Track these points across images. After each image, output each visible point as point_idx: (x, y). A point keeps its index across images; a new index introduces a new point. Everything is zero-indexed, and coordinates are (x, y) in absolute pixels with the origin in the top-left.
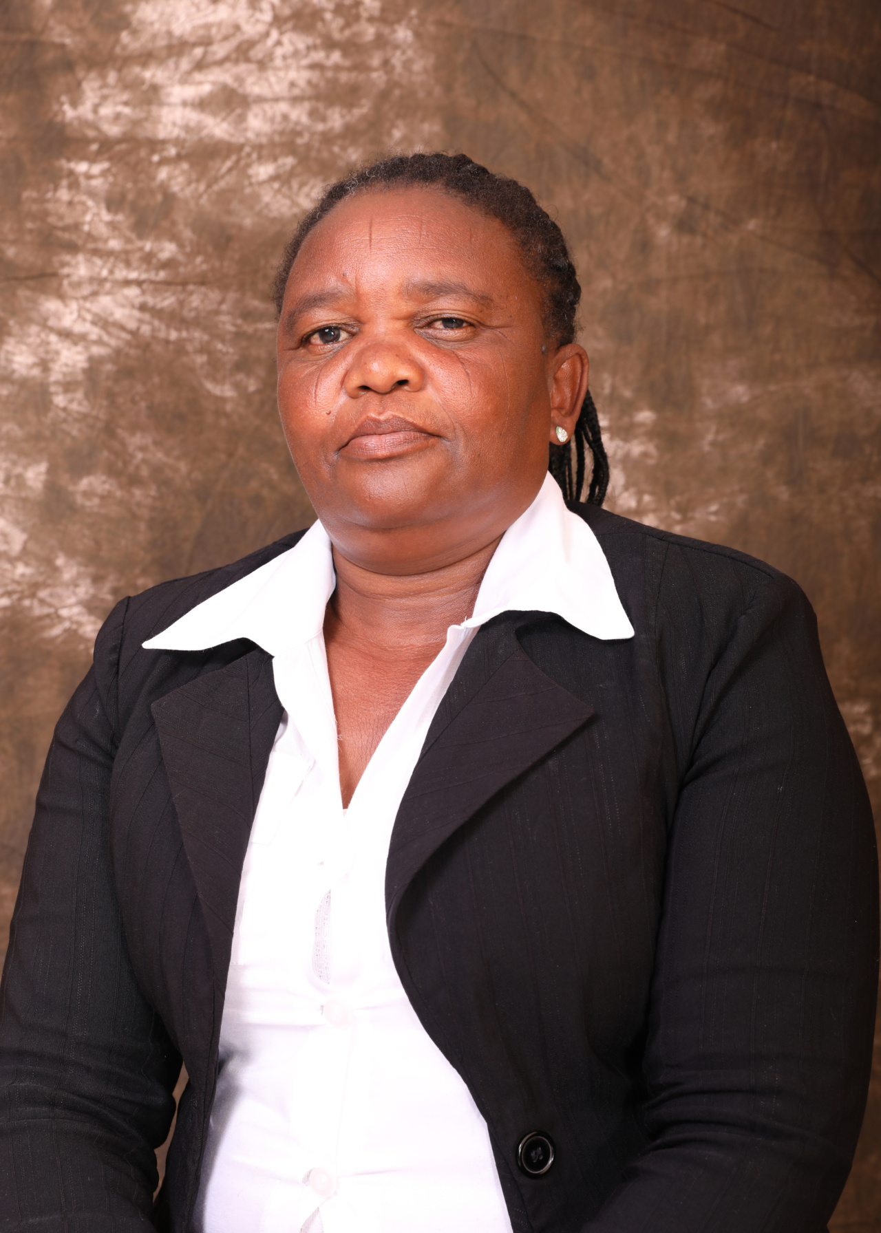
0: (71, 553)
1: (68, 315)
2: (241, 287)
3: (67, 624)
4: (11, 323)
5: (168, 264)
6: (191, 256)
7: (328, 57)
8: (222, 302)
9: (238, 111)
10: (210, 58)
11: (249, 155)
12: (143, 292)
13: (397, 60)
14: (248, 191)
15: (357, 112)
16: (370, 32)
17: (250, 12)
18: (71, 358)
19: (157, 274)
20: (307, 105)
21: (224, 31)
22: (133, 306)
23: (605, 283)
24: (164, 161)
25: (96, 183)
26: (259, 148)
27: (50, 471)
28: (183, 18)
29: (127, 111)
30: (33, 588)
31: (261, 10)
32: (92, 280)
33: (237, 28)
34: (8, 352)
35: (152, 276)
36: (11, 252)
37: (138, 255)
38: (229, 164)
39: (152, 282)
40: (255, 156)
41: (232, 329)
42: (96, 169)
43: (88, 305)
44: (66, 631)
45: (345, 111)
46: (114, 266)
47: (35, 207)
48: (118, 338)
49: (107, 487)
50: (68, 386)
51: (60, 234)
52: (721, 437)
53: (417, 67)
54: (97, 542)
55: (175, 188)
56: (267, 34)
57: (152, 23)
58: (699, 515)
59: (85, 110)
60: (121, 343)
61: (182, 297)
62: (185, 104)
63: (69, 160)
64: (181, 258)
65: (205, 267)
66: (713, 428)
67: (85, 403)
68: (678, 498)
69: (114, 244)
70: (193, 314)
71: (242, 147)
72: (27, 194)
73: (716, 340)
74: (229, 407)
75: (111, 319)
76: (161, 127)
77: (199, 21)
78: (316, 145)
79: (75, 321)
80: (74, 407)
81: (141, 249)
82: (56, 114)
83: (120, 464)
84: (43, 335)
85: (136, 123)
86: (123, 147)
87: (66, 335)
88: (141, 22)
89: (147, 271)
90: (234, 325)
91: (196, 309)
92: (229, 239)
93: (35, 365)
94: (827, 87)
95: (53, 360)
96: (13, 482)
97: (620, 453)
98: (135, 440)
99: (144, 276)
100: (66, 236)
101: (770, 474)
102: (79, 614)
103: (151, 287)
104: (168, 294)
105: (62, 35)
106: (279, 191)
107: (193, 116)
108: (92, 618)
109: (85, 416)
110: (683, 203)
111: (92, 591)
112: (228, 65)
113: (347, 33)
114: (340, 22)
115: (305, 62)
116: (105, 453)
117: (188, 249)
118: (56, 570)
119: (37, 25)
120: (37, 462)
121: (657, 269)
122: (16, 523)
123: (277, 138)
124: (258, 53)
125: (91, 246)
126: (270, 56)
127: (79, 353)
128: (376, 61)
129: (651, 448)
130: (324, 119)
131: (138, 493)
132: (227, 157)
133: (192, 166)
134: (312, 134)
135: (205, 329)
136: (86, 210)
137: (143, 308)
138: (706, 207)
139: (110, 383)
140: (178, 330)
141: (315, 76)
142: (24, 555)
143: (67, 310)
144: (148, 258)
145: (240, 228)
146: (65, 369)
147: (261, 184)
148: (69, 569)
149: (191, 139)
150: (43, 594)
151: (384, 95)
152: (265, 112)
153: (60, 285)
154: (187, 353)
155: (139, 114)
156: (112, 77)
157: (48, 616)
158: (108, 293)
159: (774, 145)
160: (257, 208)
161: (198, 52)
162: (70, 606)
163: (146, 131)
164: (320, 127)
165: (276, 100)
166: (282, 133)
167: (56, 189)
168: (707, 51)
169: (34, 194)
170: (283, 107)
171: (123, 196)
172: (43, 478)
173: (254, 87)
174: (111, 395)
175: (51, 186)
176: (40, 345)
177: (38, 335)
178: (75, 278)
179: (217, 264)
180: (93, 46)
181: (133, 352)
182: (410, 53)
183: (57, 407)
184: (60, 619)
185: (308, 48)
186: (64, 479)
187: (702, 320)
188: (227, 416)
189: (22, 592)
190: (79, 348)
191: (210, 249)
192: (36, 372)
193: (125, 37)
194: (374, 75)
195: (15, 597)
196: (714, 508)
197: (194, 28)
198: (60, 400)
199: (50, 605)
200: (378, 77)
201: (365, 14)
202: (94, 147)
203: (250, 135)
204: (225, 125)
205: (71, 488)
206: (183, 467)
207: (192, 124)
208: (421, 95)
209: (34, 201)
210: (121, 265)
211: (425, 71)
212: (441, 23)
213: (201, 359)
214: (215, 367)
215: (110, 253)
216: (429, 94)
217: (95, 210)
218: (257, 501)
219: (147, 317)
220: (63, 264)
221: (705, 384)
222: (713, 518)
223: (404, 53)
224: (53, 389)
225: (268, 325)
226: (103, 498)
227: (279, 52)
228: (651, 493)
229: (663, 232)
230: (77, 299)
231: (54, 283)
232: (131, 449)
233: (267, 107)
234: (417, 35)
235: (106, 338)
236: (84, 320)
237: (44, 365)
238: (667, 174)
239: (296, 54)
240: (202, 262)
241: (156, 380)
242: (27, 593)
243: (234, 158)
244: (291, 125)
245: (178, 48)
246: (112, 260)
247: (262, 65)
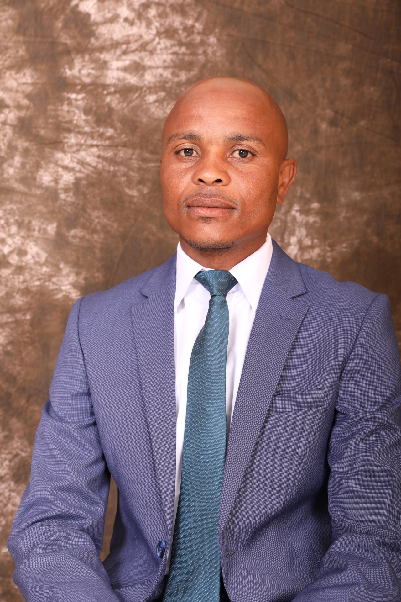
0: (67, 262)
1: (67, 159)
2: (141, 148)
3: (64, 293)
4: (42, 163)
5: (110, 138)
6: (120, 135)
7: (180, 49)
8: (133, 154)
9: (141, 72)
10: (129, 50)
11: (145, 91)
12: (99, 150)
13: (210, 51)
14: (145, 107)
15: (192, 73)
16: (198, 39)
17: (147, 30)
18: (67, 178)
19: (105, 142)
20: (170, 70)
21: (135, 38)
22: (94, 156)
23: (298, 148)
24: (109, 94)
25: (80, 103)
26: (150, 88)
27: (58, 227)
28: (118, 32)
29: (93, 72)
30: (50, 277)
31: (151, 29)
32: (77, 144)
33: (141, 37)
34: (40, 175)
35: (103, 143)
36: (42, 132)
37: (97, 134)
38: (136, 95)
39: (103, 146)
40: (148, 92)
41: (136, 166)
42: (80, 97)
43: (75, 155)
44: (64, 296)
45: (187, 73)
46: (87, 138)
47: (53, 113)
48: (88, 170)
49: (82, 234)
50: (66, 190)
51: (63, 125)
52: (348, 215)
53: (218, 54)
54: (78, 258)
55: (114, 105)
56: (154, 40)
57: (104, 35)
58: (338, 248)
59: (75, 72)
60: (89, 172)
61: (116, 152)
62: (118, 69)
63: (68, 93)
64: (115, 135)
65: (126, 139)
66: (345, 211)
67: (74, 197)
68: (329, 241)
69: (87, 129)
70: (120, 160)
71: (142, 88)
72: (50, 107)
73: (346, 173)
74: (135, 200)
75: (85, 162)
76: (107, 79)
77: (125, 33)
78: (174, 87)
79: (69, 162)
80: (69, 199)
81: (98, 131)
82: (63, 73)
83: (88, 224)
84: (56, 168)
85: (97, 77)
86: (91, 87)
87: (66, 168)
88: (100, 34)
89: (101, 141)
90: (138, 164)
91: (122, 157)
92: (136, 127)
93: (52, 181)
94: (396, 64)
95: (60, 179)
96: (42, 231)
97: (304, 221)
98: (95, 214)
99: (99, 143)
100: (66, 125)
101: (369, 231)
102: (70, 289)
103: (103, 148)
104: (109, 151)
105: (66, 39)
106: (158, 107)
107: (122, 74)
108: (75, 291)
109: (73, 203)
110: (333, 114)
111: (75, 279)
112: (137, 53)
113: (188, 39)
114: (185, 34)
115: (170, 51)
116: (82, 219)
117: (119, 132)
118: (60, 270)
119: (55, 35)
120: (52, 223)
121: (321, 142)
122: (43, 249)
123: (157, 84)
124: (150, 47)
125: (77, 130)
126: (155, 49)
127: (71, 176)
128: (200, 51)
129: (318, 219)
130: (178, 76)
131: (96, 236)
132: (136, 92)
133: (121, 96)
134: (173, 82)
135: (126, 166)
136: (75, 114)
137: (99, 157)
138: (343, 115)
139: (84, 189)
140: (114, 166)
141: (174, 58)
142: (46, 263)
143: (66, 158)
144: (101, 135)
145: (141, 122)
146: (65, 183)
147: (150, 104)
148: (65, 269)
149: (121, 84)
150: (54, 280)
151: (204, 66)
152: (152, 73)
153: (63, 147)
154: (117, 176)
155: (98, 73)
156: (87, 57)
157: (56, 289)
158: (84, 150)
159: (372, 89)
160: (149, 114)
161: (124, 47)
162: (66, 285)
163: (101, 81)
164: (176, 79)
165: (157, 67)
166: (160, 82)
167: (62, 105)
168: (344, 48)
169: (53, 107)
170: (160, 71)
171: (91, 109)
172: (55, 229)
173: (148, 62)
174: (84, 194)
175: (60, 104)
176: (54, 172)
177: (54, 168)
178: (70, 144)
179: (131, 138)
180: (79, 44)
181: (94, 176)
182: (215, 48)
183: (61, 199)
184: (61, 291)
185: (172, 46)
186: (64, 230)
187: (340, 164)
188: (135, 203)
189: (45, 279)
190: (71, 174)
191: (128, 131)
192: (52, 184)
193: (93, 40)
194: (200, 57)
195: (42, 281)
196: (344, 245)
197: (123, 37)
198: (63, 196)
199: (57, 285)
200: (201, 58)
201: (196, 31)
202: (79, 87)
203: (146, 83)
204: (135, 78)
205: (67, 234)
206: (115, 225)
207: (121, 78)
208: (220, 66)
209: (53, 110)
210: (90, 138)
211: (222, 55)
212: (229, 35)
213: (123, 179)
214: (129, 182)
215: (85, 133)
216: (224, 65)
217: (79, 114)
218: (147, 240)
219: (100, 160)
220: (65, 138)
221: (341, 192)
222: (344, 250)
223: (213, 48)
224: (60, 191)
225: (153, 165)
226: (80, 238)
227: (159, 47)
228: (318, 239)
229: (324, 126)
230: (70, 153)
231: (61, 146)
232: (93, 217)
233: (153, 70)
234: (219, 40)
235: (83, 169)
236: (73, 162)
237: (56, 181)
238: (326, 101)
239: (166, 48)
240: (125, 137)
241: (104, 188)
242: (47, 279)
243: (139, 92)
244: (163, 79)
245: (115, 45)
246: (86, 136)
247: (152, 53)
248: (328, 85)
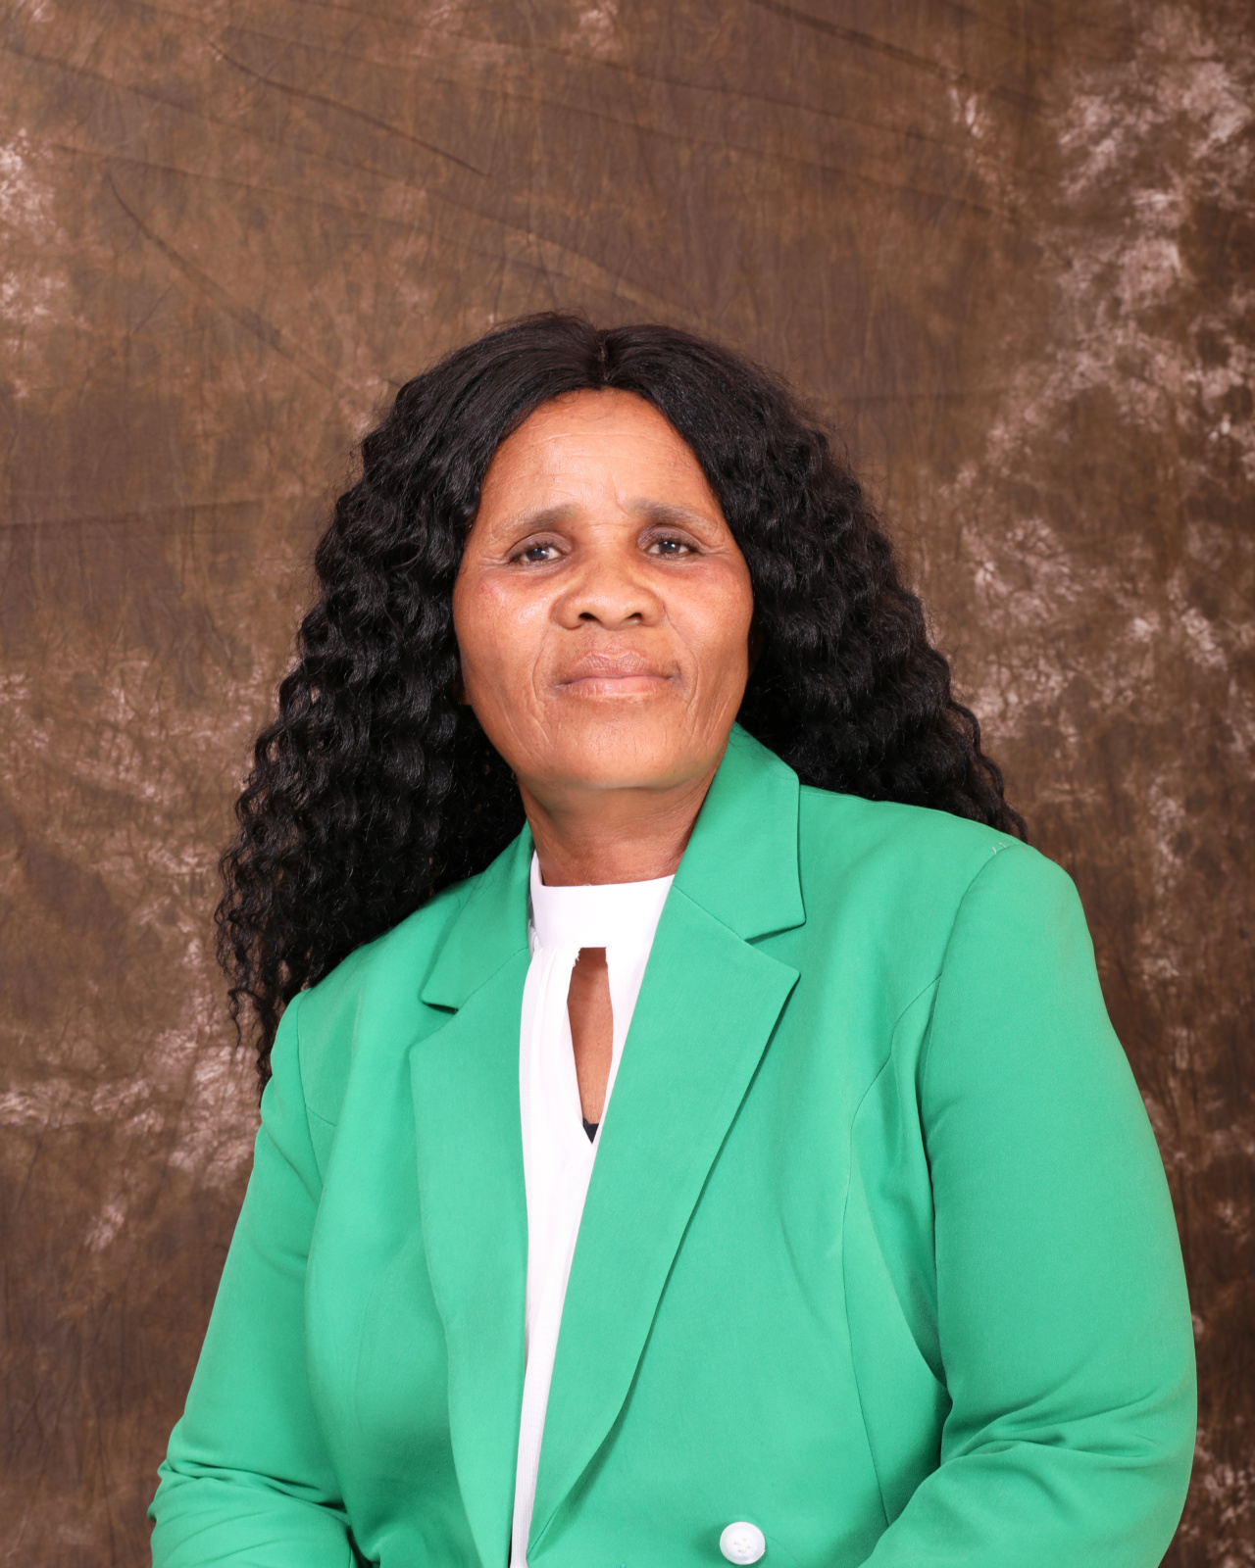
23: (296, 489)
53: (32, 203)
94: (551, 249)
110: (385, 388)
168: (403, 199)
182: (20, 185)
208: (39, 240)
211: (43, 208)
212: (60, 148)
216: (50, 240)
223: (12, 184)
234: (29, 161)
238: (363, 351)
248: (365, 304)
